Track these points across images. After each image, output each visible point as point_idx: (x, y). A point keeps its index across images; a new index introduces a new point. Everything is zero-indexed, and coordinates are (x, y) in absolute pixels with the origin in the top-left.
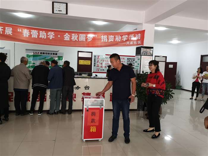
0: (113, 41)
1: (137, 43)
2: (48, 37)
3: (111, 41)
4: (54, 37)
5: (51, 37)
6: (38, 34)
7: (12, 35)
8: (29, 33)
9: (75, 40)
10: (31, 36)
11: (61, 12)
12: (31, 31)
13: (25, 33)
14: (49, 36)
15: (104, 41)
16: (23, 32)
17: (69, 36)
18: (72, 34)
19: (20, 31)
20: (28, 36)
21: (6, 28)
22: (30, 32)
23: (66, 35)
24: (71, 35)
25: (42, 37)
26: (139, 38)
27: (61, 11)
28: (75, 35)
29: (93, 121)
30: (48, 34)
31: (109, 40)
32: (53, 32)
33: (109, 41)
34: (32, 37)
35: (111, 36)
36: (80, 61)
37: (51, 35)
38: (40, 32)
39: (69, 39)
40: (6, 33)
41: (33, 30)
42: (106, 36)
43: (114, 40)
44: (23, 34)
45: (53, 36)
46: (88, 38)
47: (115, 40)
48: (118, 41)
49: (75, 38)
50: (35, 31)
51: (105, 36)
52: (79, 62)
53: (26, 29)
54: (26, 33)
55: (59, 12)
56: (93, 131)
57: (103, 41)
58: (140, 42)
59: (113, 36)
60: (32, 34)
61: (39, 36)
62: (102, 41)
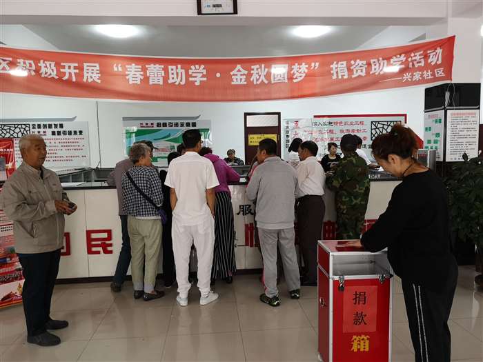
0: (363, 74)
1: (433, 74)
2: (191, 79)
3: (360, 76)
4: (205, 79)
5: (198, 80)
6: (163, 75)
7: (99, 81)
8: (142, 73)
9: (260, 81)
10: (148, 82)
11: (220, 10)
12: (147, 66)
13: (131, 74)
14: (191, 76)
15: (340, 77)
16: (127, 73)
17: (244, 72)
18: (252, 67)
19: (120, 69)
20: (139, 82)
21: (85, 65)
22: (145, 70)
23: (237, 69)
24: (250, 70)
25: (173, 81)
26: (438, 60)
27: (220, 6)
28: (261, 67)
29: (359, 318)
30: (190, 72)
31: (353, 74)
32: (203, 66)
33: (353, 76)
34: (151, 83)
35: (358, 61)
36: (250, 136)
37: (198, 75)
38: (170, 67)
39: (243, 80)
40: (85, 80)
41: (152, 66)
42: (345, 63)
43: (368, 73)
44: (127, 77)
45: (201, 77)
46: (294, 74)
47: (371, 73)
48: (377, 74)
49: (260, 76)
50: (157, 66)
51: (340, 63)
52: (250, 140)
53: (133, 65)
54: (133, 74)
55: (214, 10)
56: (362, 350)
57: (337, 76)
58: (440, 72)
59: (365, 62)
60: (148, 75)
61: (166, 78)
62: (334, 77)
